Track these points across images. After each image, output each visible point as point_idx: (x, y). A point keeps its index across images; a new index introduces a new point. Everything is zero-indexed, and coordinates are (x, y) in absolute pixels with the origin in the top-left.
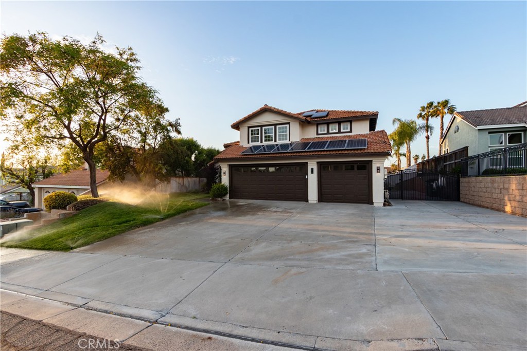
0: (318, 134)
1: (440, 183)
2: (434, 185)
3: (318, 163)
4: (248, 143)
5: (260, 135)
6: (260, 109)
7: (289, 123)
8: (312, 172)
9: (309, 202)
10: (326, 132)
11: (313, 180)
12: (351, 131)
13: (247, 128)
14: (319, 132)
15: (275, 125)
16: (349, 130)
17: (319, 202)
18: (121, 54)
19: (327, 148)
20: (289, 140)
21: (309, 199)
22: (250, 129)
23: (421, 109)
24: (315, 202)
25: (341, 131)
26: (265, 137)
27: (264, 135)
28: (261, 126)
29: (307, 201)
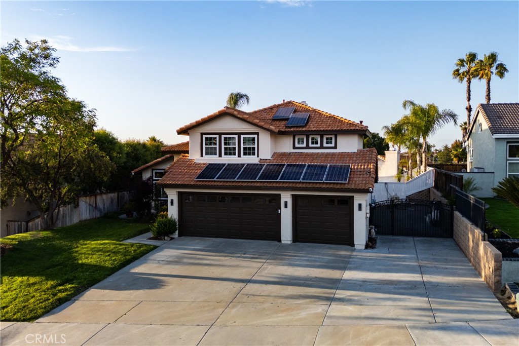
0: (294, 148)
1: (433, 216)
2: (427, 219)
3: (293, 195)
4: (202, 156)
5: (217, 146)
6: (219, 112)
7: (257, 134)
8: (286, 206)
9: (283, 242)
10: (304, 145)
11: (286, 216)
12: (335, 147)
13: (199, 135)
14: (297, 145)
15: (239, 134)
16: (333, 145)
17: (293, 242)
18: (31, 50)
19: (303, 179)
20: (258, 156)
21: (282, 239)
22: (204, 137)
23: (459, 62)
24: (289, 242)
25: (324, 146)
26: (226, 149)
27: (223, 146)
28: (220, 134)
29: (279, 240)
